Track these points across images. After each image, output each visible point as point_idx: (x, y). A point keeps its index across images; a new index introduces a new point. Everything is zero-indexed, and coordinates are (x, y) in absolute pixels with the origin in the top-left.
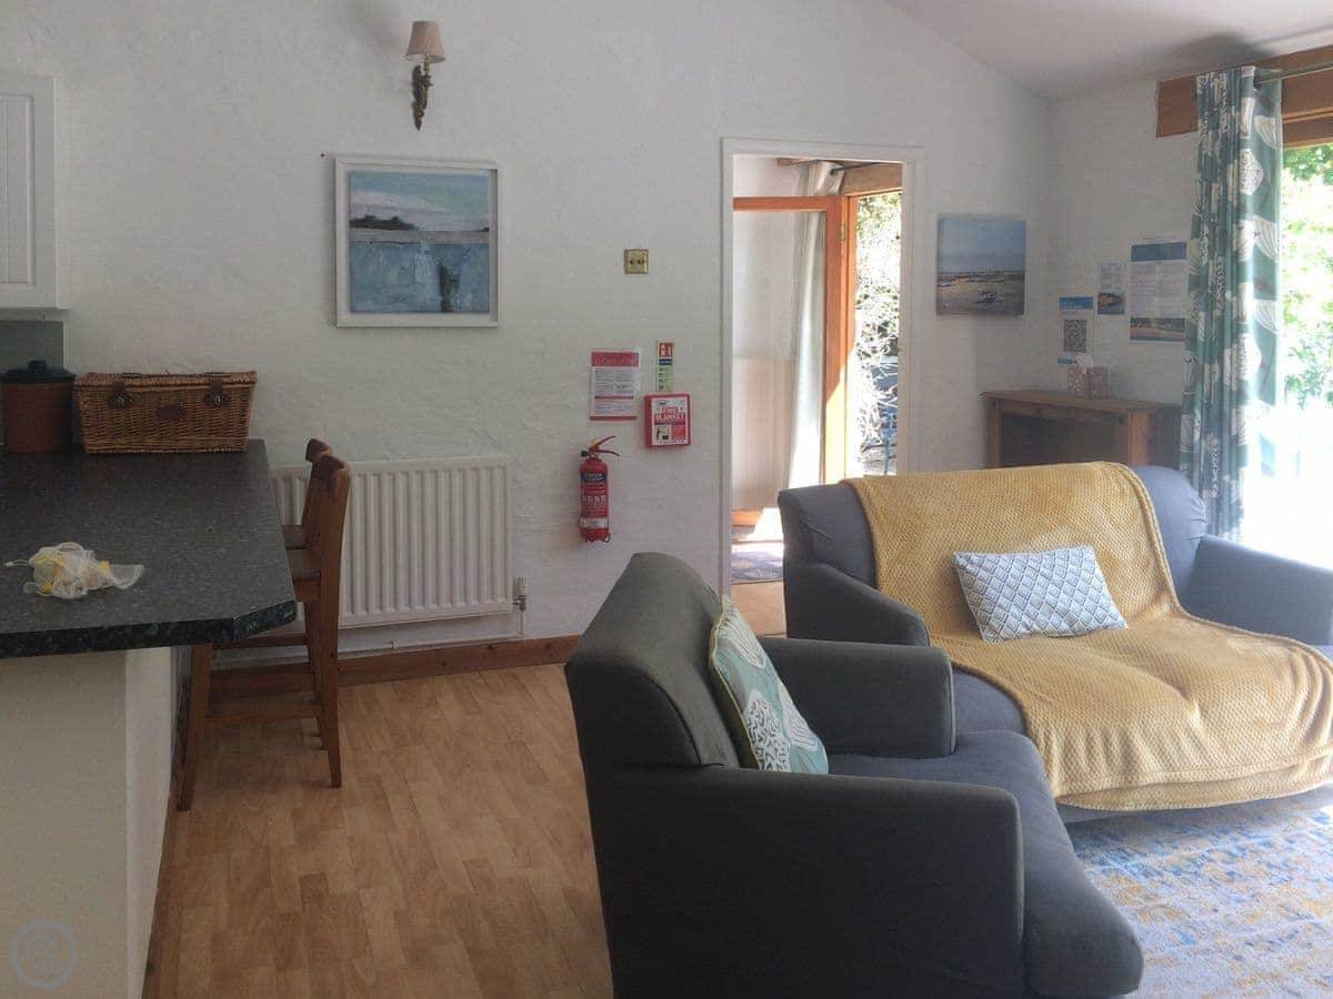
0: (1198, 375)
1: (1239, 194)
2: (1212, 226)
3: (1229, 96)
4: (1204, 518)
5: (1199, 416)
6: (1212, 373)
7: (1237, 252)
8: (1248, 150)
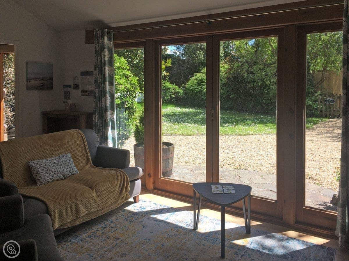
0: (97, 105)
1: (104, 60)
2: (99, 68)
3: (101, 35)
4: (99, 141)
5: (97, 115)
6: (100, 104)
7: (104, 74)
8: (106, 49)
